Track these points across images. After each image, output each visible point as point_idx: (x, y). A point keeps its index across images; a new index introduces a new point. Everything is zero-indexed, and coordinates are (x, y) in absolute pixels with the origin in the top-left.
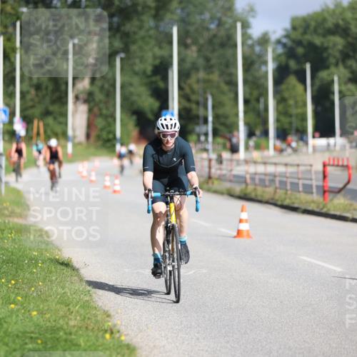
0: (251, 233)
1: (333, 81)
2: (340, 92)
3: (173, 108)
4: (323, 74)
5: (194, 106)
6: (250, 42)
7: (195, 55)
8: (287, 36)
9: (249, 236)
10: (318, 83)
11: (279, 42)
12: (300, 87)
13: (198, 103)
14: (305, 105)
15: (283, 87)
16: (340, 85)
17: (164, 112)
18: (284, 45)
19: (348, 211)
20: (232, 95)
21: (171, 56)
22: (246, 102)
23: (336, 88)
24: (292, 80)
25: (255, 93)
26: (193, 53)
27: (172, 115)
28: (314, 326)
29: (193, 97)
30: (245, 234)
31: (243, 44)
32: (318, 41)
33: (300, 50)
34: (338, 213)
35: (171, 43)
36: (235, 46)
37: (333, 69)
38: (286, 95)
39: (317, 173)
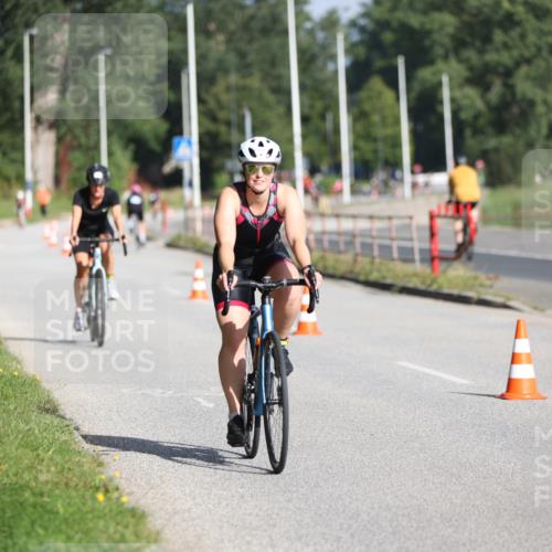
0: (320, 327)
1: (440, 84)
2: (453, 100)
3: (190, 133)
4: (425, 73)
5: (223, 129)
6: (308, 25)
7: (222, 48)
8: (366, 15)
9: (316, 331)
10: (417, 87)
11: (353, 24)
12: (388, 94)
13: (228, 124)
14: (397, 122)
15: (363, 94)
16: (451, 89)
17: (176, 140)
18: (362, 30)
19: (471, 288)
20: (281, 110)
21: (185, 51)
22: (305, 120)
23: (446, 94)
24: (376, 83)
25: (319, 105)
26: (218, 44)
27: (190, 143)
28: (425, 472)
29: (222, 115)
30: (310, 328)
31: (298, 28)
32: (415, 21)
33: (388, 37)
34: (455, 292)
35: (184, 30)
36: (286, 32)
37: (440, 65)
38: (367, 107)
39: (419, 228)
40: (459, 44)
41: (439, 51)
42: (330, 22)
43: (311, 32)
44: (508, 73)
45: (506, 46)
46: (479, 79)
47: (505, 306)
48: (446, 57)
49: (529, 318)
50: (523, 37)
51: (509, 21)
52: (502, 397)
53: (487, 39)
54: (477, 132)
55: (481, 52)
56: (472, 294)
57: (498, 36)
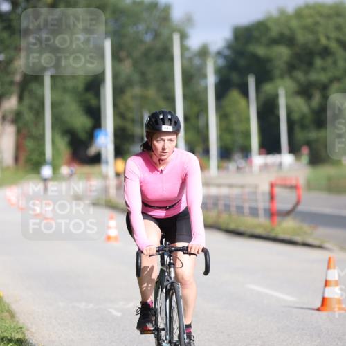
1: (276, 96)
4: (268, 88)
5: (129, 125)
6: (188, 55)
7: (129, 69)
10: (262, 97)
11: (219, 53)
12: (242, 102)
13: (133, 121)
14: (248, 120)
15: (226, 102)
16: (287, 96)
17: (97, 132)
19: (299, 234)
21: (103, 73)
23: (282, 102)
24: (235, 95)
25: (195, 109)
26: (127, 67)
27: (106, 135)
29: (130, 115)
32: (261, 51)
33: (242, 62)
34: (287, 237)
36: (171, 59)
37: (278, 82)
38: (229, 110)
39: (263, 194)
40: (291, 68)
41: (277, 72)
42: (203, 52)
43: (190, 59)
44: (324, 88)
45: (324, 69)
46: (305, 91)
47: (320, 247)
48: (282, 76)
49: (337, 255)
50: (335, 63)
51: (326, 52)
52: (318, 309)
53: (310, 64)
54: (304, 127)
55: (306, 73)
56: (298, 239)
57: (318, 62)
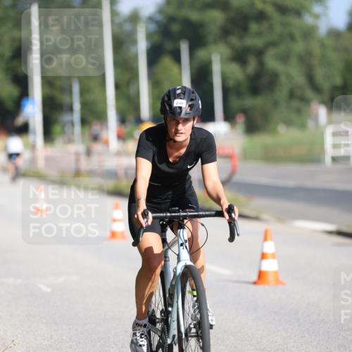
4: (202, 54)
8: (160, 11)
11: (151, 19)
13: (62, 89)
22: (117, 86)
24: (167, 61)
33: (175, 28)
40: (225, 33)
41: (211, 38)
42: (134, 18)
43: (120, 25)
44: (260, 53)
45: (259, 34)
46: (240, 57)
47: (256, 218)
48: (215, 42)
49: (274, 227)
50: (271, 28)
51: (261, 16)
52: (255, 283)
53: (245, 29)
54: (239, 94)
55: (241, 37)
57: (254, 27)
